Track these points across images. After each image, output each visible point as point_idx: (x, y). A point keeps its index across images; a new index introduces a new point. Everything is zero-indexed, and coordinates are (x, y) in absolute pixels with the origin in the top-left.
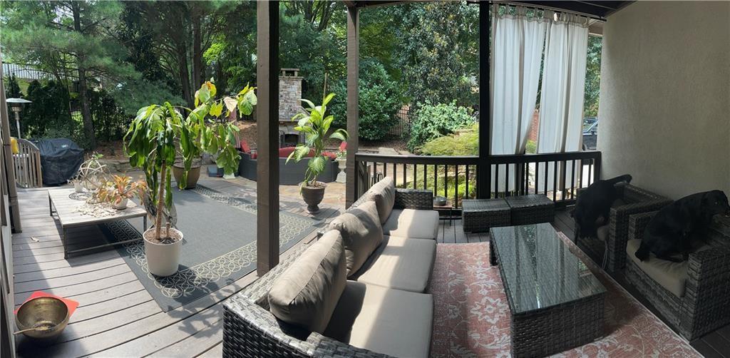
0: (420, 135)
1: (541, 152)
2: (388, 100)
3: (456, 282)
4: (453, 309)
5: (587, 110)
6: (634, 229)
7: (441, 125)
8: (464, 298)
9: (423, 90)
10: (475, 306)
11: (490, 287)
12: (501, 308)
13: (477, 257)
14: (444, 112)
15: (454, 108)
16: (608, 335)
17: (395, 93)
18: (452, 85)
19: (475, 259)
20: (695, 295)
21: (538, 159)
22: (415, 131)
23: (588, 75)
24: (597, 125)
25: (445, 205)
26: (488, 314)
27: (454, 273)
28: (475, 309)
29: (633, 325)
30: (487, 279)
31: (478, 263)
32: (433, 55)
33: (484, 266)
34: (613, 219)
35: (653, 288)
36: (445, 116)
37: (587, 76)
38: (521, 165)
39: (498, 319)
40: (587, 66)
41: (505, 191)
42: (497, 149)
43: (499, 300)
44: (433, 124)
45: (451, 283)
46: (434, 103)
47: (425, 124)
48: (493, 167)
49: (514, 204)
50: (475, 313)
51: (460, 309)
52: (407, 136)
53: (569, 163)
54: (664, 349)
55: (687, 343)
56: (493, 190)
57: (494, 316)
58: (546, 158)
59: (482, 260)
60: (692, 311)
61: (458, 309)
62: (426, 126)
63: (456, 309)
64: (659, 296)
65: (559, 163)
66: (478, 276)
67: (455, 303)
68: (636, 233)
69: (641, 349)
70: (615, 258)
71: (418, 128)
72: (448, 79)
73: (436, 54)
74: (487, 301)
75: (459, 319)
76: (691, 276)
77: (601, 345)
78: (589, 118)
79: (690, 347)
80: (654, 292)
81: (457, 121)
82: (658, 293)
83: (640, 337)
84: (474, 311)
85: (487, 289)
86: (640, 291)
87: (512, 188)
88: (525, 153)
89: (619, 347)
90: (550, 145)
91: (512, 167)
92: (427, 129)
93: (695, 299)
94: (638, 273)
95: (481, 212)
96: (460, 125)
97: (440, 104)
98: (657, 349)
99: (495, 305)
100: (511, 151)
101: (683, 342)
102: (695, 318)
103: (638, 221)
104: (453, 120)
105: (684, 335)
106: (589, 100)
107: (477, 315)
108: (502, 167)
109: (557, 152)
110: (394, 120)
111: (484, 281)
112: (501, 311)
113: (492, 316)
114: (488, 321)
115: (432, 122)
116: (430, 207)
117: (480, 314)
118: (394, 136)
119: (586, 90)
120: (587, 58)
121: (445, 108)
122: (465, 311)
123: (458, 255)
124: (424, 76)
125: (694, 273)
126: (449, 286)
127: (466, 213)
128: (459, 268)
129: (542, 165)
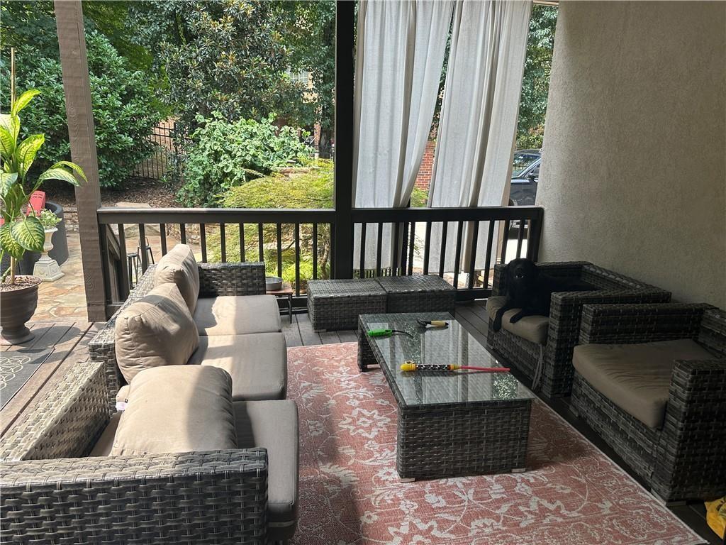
0: (207, 177)
1: (436, 205)
2: (128, 107)
3: (313, 393)
4: (315, 425)
5: (522, 137)
6: (590, 328)
7: (249, 158)
8: (327, 411)
9: (205, 92)
10: (345, 420)
11: (362, 397)
12: (379, 421)
13: (339, 361)
14: (252, 136)
15: (272, 127)
16: (533, 470)
17: (140, 93)
18: (265, 87)
19: (336, 364)
20: (680, 425)
21: (431, 216)
22: (195, 169)
23: (529, 71)
24: (538, 166)
25: (280, 289)
26: (362, 428)
27: (307, 384)
28: (344, 422)
29: (574, 466)
30: (357, 388)
31: (341, 369)
32: (225, 28)
33: (350, 372)
34: (555, 311)
35: (613, 419)
36: (256, 142)
37: (527, 73)
38: (402, 225)
39: (376, 434)
40: (529, 54)
41: (375, 267)
42: (364, 199)
43: (376, 412)
44: (233, 157)
45: (305, 395)
46: (231, 117)
47: (216, 156)
48: (358, 227)
49: (391, 288)
50: (346, 427)
51: (324, 425)
52: (176, 180)
53: (484, 226)
54: (620, 503)
55: (663, 504)
56: (357, 266)
57: (371, 429)
58: (445, 215)
59: (347, 365)
60: (674, 451)
61: (322, 425)
62: (217, 160)
63: (318, 425)
64: (623, 433)
65: (466, 224)
66: (343, 385)
67: (317, 418)
68: (592, 334)
69: (584, 495)
70: (555, 375)
71: (201, 163)
72: (256, 75)
73: (230, 27)
74: (360, 413)
75: (324, 435)
76: (674, 393)
77: (523, 479)
78: (526, 151)
79: (665, 510)
80: (615, 426)
81: (280, 153)
82: (621, 427)
83: (584, 481)
84: (344, 425)
85: (358, 399)
86: (592, 426)
87: (387, 262)
88: (409, 206)
89: (549, 485)
90: (451, 196)
91: (388, 227)
92: (221, 165)
93: (679, 432)
94: (590, 397)
95: (341, 298)
96: (287, 160)
97: (243, 120)
98: (610, 499)
99: (370, 418)
100: (386, 203)
101: (655, 502)
102: (678, 464)
103: (596, 314)
104: (272, 149)
105: (658, 492)
106: (529, 117)
107: (349, 430)
108: (372, 228)
109: (464, 206)
110: (144, 149)
111: (353, 390)
112: (379, 424)
113: (369, 430)
114: (363, 435)
115: (229, 153)
116: (261, 289)
117: (352, 428)
118: (146, 179)
119: (522, 99)
120: (529, 40)
121: (254, 127)
122: (330, 426)
123: (311, 360)
124: (206, 65)
125: (680, 389)
126: (304, 400)
127: (317, 299)
128: (315, 377)
129: (437, 226)
